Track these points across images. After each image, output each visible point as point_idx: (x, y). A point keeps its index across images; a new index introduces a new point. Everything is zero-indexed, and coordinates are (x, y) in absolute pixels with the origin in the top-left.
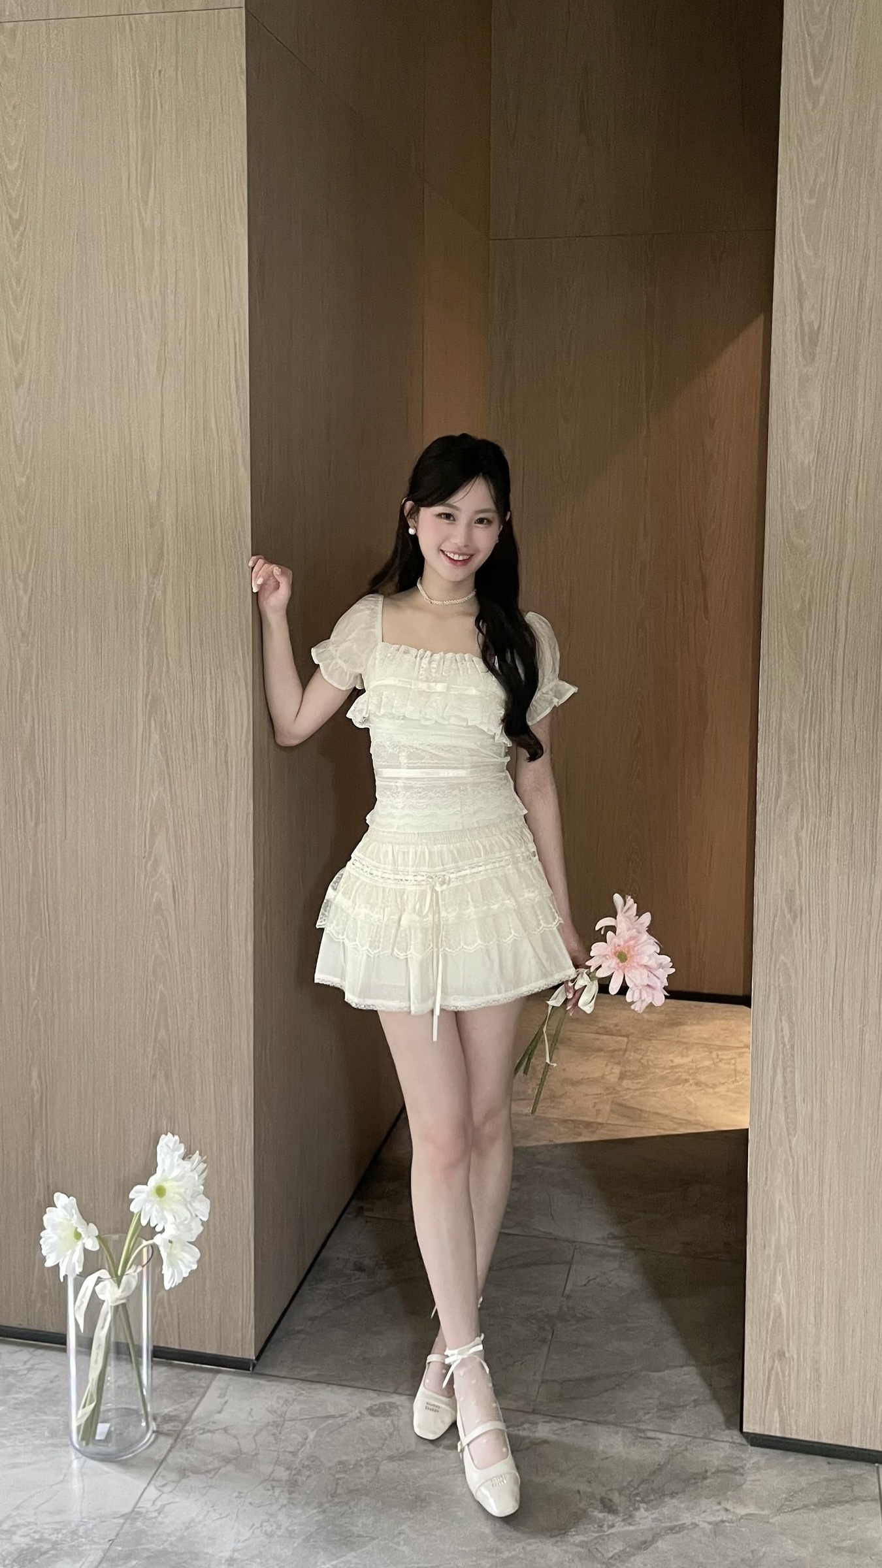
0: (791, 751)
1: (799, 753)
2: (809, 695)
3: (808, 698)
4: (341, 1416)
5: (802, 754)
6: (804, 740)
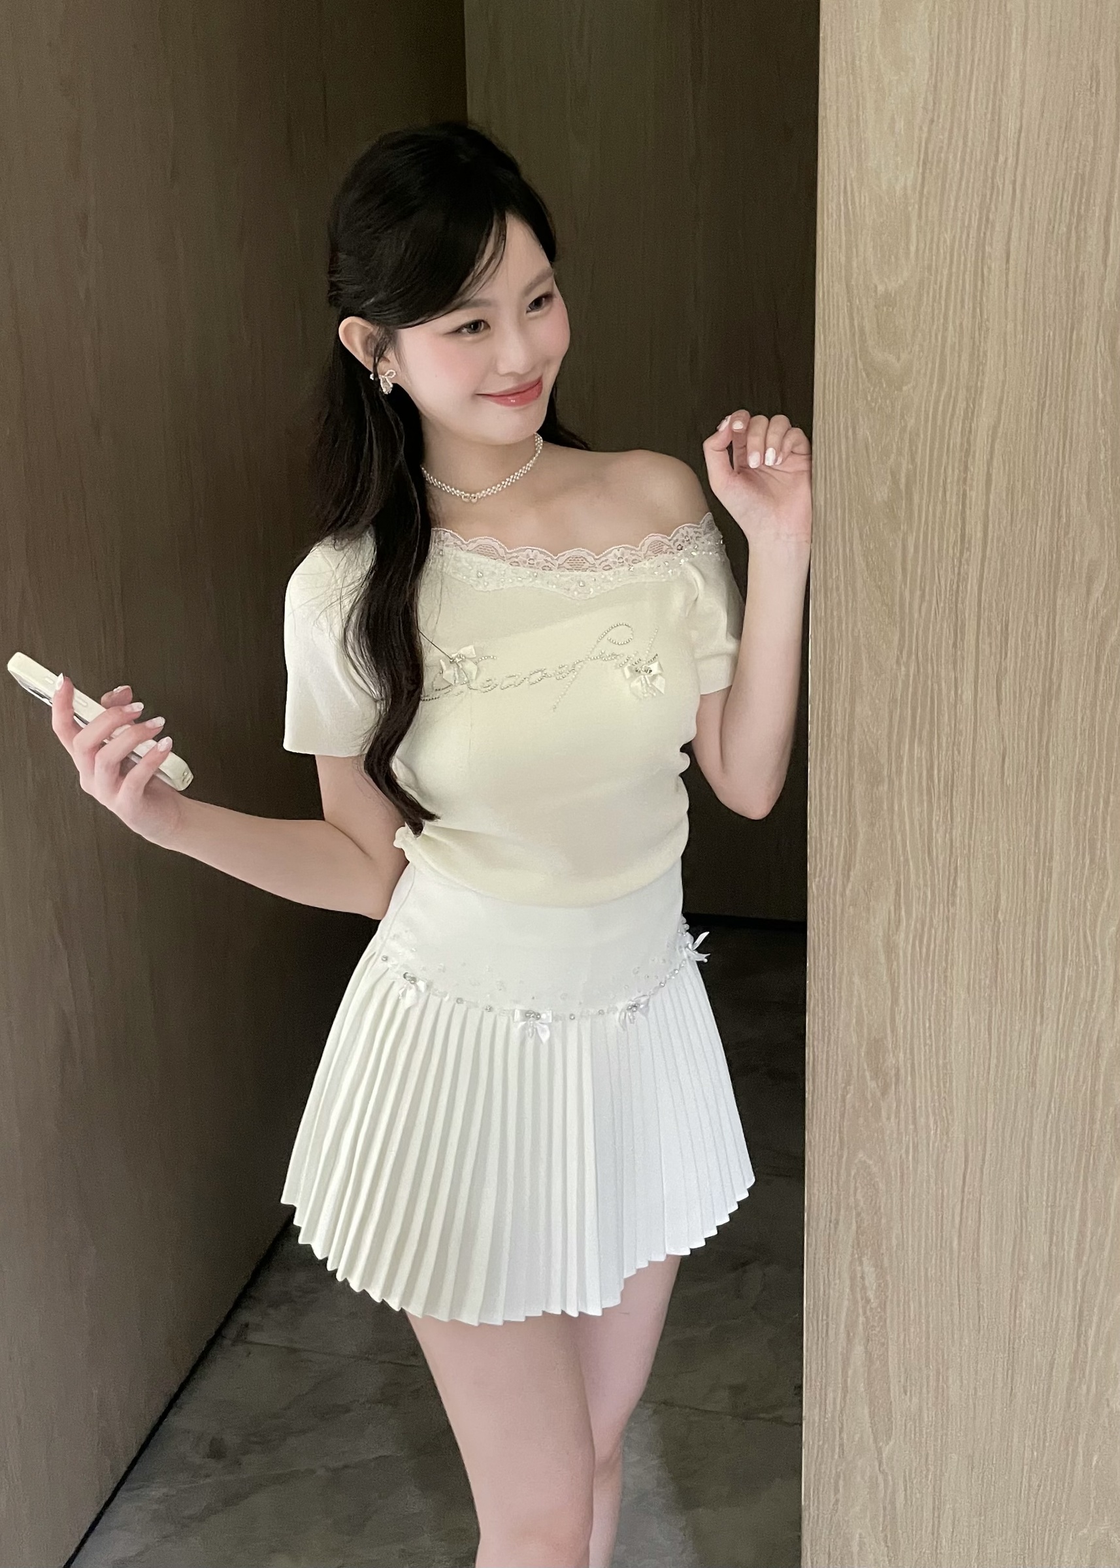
0: (874, 779)
1: (891, 782)
2: (908, 671)
3: (907, 675)
5: (896, 783)
6: (900, 757)
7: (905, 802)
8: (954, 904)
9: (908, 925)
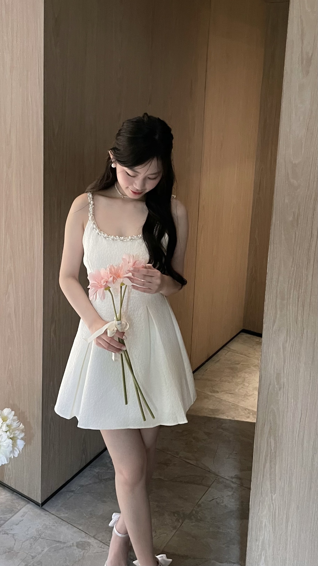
0: (283, 298)
4: (64, 543)
5: (289, 301)
6: (290, 294)
7: (291, 307)
8: (302, 338)
9: (289, 342)
